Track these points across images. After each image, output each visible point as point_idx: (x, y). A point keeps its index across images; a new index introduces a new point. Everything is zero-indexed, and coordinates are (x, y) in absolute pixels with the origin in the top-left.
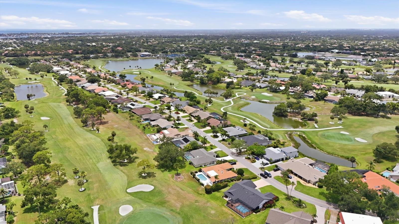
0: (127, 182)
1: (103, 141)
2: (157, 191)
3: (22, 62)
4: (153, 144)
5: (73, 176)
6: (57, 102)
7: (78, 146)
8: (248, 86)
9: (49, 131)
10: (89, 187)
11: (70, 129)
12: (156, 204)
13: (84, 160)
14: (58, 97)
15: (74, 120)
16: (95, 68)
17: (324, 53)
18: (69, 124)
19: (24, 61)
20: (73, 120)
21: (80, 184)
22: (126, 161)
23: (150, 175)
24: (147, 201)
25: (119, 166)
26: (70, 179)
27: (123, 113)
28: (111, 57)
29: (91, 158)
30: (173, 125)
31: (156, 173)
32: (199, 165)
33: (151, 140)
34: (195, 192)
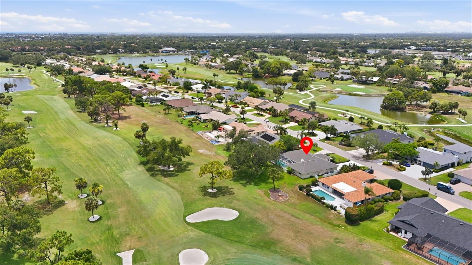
0: (182, 204)
1: (125, 140)
2: (247, 219)
3: (3, 56)
4: (212, 144)
5: (75, 194)
6: (48, 95)
7: (84, 147)
8: (324, 78)
9: (34, 127)
10: (108, 213)
11: (69, 125)
12: (255, 246)
13: (95, 168)
14: (51, 89)
15: (77, 115)
16: (104, 61)
17: (399, 50)
18: (68, 119)
19: (7, 55)
20: (75, 114)
21: (91, 207)
22: (172, 169)
23: (222, 191)
24: (234, 241)
25: (160, 177)
26: (70, 199)
27: (151, 106)
28: (123, 53)
29: (107, 165)
30: (236, 120)
31: (232, 188)
32: (308, 174)
33: (206, 139)
34: (325, 222)
